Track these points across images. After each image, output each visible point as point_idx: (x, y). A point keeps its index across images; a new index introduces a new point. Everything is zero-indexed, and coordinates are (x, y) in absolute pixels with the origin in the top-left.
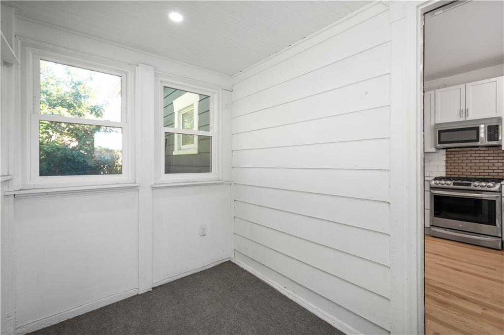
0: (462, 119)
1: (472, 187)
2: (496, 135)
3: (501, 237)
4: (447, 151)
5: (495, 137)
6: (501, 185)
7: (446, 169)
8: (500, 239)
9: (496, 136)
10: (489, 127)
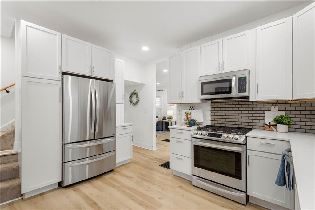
0: (220, 72)
1: (222, 139)
2: (245, 86)
3: (246, 192)
4: (212, 102)
5: (243, 89)
6: (246, 137)
7: (212, 118)
8: (245, 194)
9: (245, 88)
10: (239, 78)
